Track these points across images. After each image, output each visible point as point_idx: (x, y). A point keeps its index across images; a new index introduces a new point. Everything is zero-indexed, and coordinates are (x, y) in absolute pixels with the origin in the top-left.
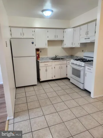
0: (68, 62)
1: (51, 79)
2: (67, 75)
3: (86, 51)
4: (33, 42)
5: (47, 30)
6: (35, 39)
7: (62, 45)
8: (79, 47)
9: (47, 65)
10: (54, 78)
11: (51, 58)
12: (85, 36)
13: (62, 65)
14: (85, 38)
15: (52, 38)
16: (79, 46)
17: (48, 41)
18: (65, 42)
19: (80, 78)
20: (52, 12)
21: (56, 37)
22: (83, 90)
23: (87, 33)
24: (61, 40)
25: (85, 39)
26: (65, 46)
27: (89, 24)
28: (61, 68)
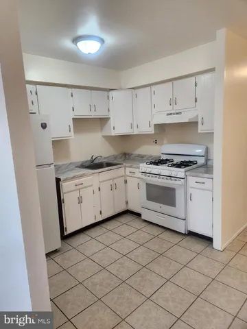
0: (128, 170)
1: (92, 221)
2: (127, 203)
3: (165, 141)
4: (45, 124)
5: (70, 90)
6: (37, 113)
7: (102, 129)
8: (153, 132)
9: (83, 186)
10: (99, 219)
11: (80, 164)
12: (169, 109)
13: (116, 181)
14: (168, 112)
15: (83, 112)
16: (151, 130)
17: (74, 120)
18: (112, 122)
19: (175, 206)
20: (102, 45)
21: (93, 109)
22: (185, 234)
23: (173, 102)
24: (100, 119)
25: (168, 114)
26: (113, 133)
27: (175, 82)
28: (113, 187)
